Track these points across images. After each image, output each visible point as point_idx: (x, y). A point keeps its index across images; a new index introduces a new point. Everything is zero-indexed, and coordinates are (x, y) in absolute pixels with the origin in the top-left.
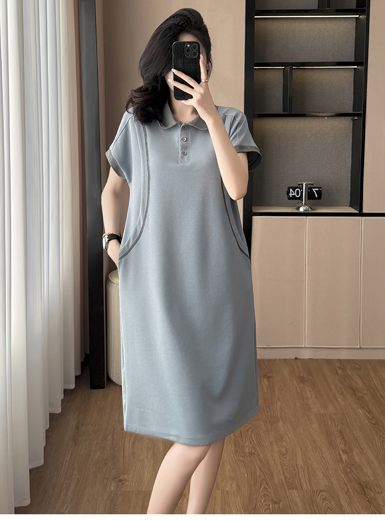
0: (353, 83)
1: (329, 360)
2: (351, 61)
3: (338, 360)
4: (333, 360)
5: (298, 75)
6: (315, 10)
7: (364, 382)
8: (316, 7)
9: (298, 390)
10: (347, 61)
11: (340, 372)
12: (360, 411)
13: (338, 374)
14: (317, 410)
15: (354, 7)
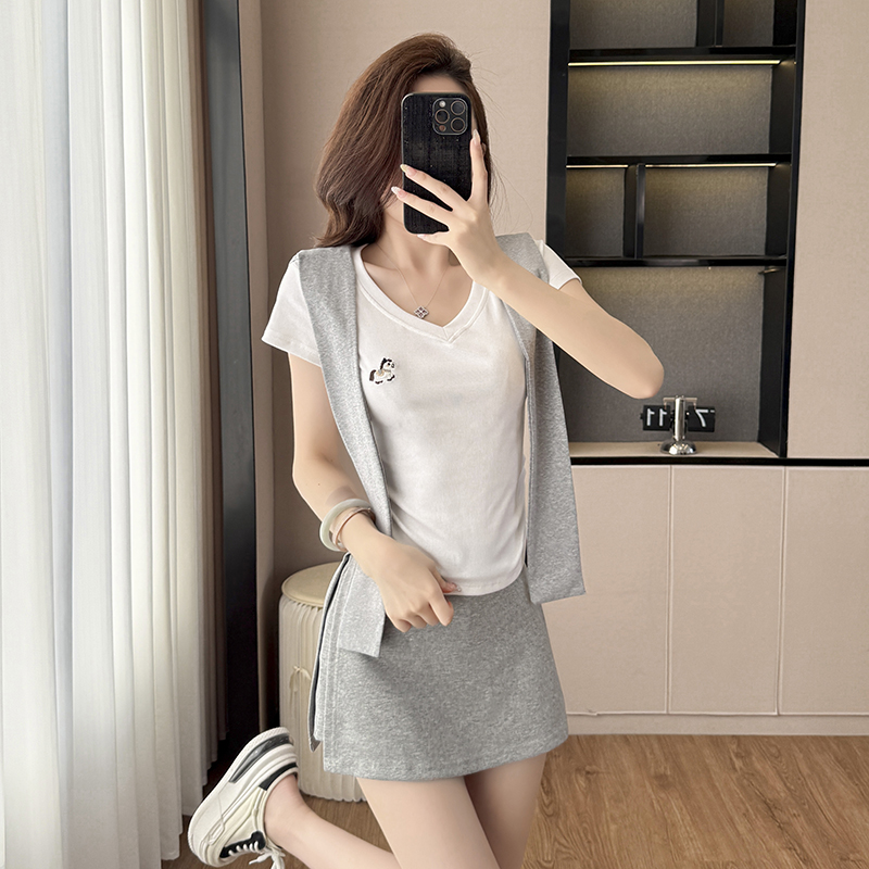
0: (765, 197)
1: (717, 737)
2: (764, 152)
3: (733, 736)
4: (724, 736)
5: (655, 181)
6: (690, 48)
7: (789, 789)
8: (692, 44)
9: (655, 805)
10: (753, 153)
11: (738, 763)
12: (785, 857)
13: (734, 769)
14: (697, 854)
15: (770, 44)
